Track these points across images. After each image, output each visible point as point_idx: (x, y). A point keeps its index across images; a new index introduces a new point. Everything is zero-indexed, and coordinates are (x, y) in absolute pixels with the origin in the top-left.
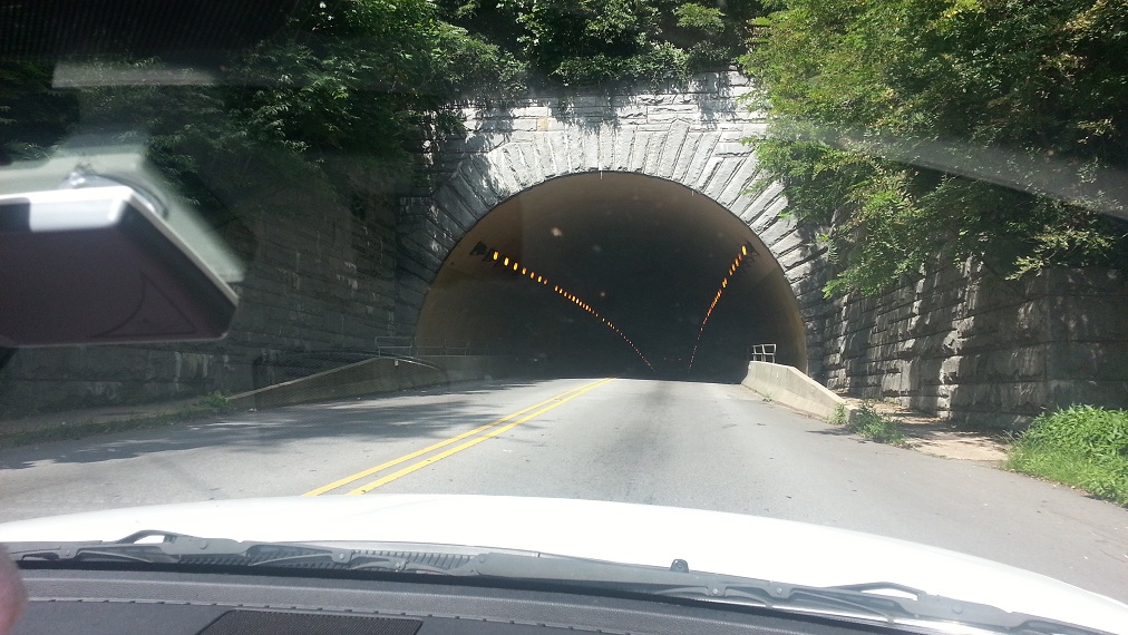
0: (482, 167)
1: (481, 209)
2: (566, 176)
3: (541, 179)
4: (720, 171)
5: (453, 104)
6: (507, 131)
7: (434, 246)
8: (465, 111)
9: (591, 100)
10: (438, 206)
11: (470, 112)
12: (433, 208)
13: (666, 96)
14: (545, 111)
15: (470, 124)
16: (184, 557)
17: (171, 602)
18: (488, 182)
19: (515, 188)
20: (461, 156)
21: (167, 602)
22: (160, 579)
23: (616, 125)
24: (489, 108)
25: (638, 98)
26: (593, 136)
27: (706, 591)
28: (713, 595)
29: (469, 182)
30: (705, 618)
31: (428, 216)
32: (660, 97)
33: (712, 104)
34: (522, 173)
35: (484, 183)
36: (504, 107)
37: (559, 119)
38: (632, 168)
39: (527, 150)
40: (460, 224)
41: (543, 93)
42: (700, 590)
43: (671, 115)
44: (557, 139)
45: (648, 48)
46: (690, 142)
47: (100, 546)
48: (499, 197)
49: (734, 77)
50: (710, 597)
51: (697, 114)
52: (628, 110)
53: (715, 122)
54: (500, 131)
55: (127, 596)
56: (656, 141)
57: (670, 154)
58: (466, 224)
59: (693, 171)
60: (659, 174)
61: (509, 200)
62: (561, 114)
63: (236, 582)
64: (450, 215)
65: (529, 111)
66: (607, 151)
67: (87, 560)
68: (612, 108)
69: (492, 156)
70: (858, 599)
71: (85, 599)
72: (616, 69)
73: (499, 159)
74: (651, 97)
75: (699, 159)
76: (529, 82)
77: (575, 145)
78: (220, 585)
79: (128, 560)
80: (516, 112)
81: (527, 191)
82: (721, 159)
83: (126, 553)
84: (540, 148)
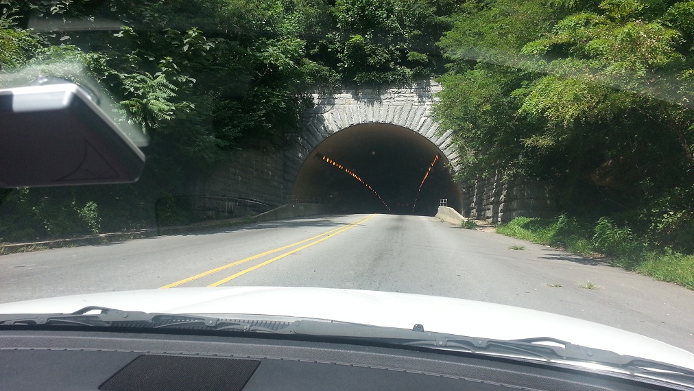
0: (321, 120)
1: (321, 139)
2: (359, 124)
3: (347, 126)
4: (426, 123)
5: (308, 91)
6: (333, 104)
7: (300, 155)
8: (313, 95)
9: (370, 91)
10: (302, 137)
11: (316, 96)
12: (299, 138)
13: (403, 90)
14: (349, 95)
15: (316, 101)
16: (113, 322)
17: (105, 350)
18: (324, 127)
19: (336, 130)
20: (312, 114)
21: (103, 350)
22: (98, 336)
23: (381, 102)
24: (324, 94)
25: (390, 91)
26: (371, 107)
27: (435, 343)
28: (439, 345)
29: (316, 127)
30: (434, 359)
31: (297, 142)
32: (400, 90)
33: (423, 94)
34: (339, 123)
35: (322, 127)
36: (331, 94)
37: (355, 100)
38: (388, 121)
39: (341, 113)
40: (312, 146)
41: (348, 88)
42: (430, 342)
43: (405, 98)
44: (355, 108)
45: (395, 69)
46: (413, 110)
47: (62, 316)
48: (329, 134)
49: (432, 82)
50: (437, 346)
51: (416, 99)
52: (386, 96)
53: (424, 102)
54: (329, 104)
55: (78, 347)
56: (398, 110)
57: (404, 115)
58: (314, 146)
59: (414, 123)
60: (400, 124)
61: (332, 134)
62: (356, 98)
63: (146, 338)
64: (307, 141)
65: (342, 95)
66: (377, 114)
67: (54, 325)
68: (379, 95)
69: (326, 115)
70: (529, 348)
71: (52, 349)
72: (381, 78)
73: (329, 116)
74: (396, 90)
75: (417, 118)
76: (342, 83)
77: (363, 111)
78: (135, 339)
79: (78, 324)
80: (337, 96)
81: (341, 131)
82: (426, 118)
83: (78, 321)
84: (347, 112)
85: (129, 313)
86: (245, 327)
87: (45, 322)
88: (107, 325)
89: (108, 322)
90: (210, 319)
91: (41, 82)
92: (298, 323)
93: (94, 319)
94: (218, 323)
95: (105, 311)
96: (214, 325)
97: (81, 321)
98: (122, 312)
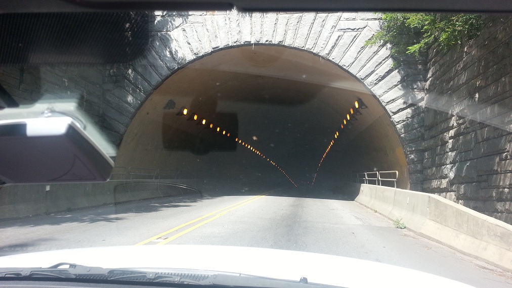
0: (166, 41)
1: (165, 72)
2: (227, 47)
3: (209, 50)
4: (341, 42)
6: (186, 16)
7: (130, 99)
10: (134, 70)
12: (130, 71)
16: (79, 275)
18: (171, 52)
19: (190, 57)
26: (248, 18)
29: (157, 53)
31: (126, 77)
34: (196, 46)
35: (168, 53)
38: (276, 41)
39: (199, 29)
40: (149, 83)
44: (221, 21)
46: (318, 21)
47: (40, 270)
48: (178, 63)
54: (180, 15)
56: (293, 20)
57: (304, 30)
58: (154, 83)
59: (321, 43)
60: (296, 45)
61: (184, 67)
64: (142, 76)
66: (257, 29)
67: (35, 276)
69: (174, 34)
73: (179, 36)
75: (325, 33)
77: (234, 25)
79: (54, 276)
81: (199, 59)
82: (342, 33)
83: (53, 273)
84: (209, 27)
85: (91, 268)
86: (176, 280)
87: (28, 274)
88: (74, 277)
89: (75, 275)
90: (150, 273)
91: (46, 115)
92: (215, 276)
93: (65, 272)
94: (156, 276)
95: (73, 266)
96: (153, 278)
97: (55, 273)
98: (87, 267)
